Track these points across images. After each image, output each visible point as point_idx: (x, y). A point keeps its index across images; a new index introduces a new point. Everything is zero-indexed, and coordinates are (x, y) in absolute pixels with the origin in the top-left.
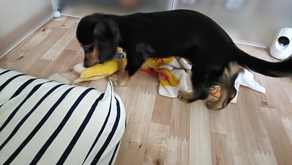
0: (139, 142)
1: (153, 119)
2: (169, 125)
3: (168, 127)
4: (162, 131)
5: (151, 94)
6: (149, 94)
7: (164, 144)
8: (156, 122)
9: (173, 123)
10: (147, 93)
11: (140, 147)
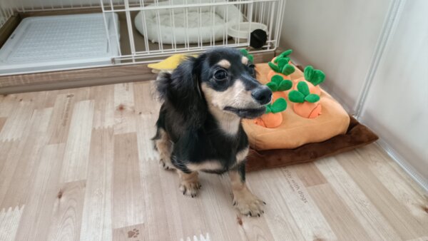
0: (143, 116)
1: (135, 135)
2: (116, 136)
3: (116, 133)
4: (122, 128)
5: (147, 160)
6: (150, 159)
7: (119, 120)
8: (130, 133)
9: (111, 138)
10: (152, 159)
11: (140, 113)
